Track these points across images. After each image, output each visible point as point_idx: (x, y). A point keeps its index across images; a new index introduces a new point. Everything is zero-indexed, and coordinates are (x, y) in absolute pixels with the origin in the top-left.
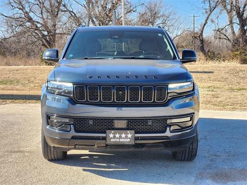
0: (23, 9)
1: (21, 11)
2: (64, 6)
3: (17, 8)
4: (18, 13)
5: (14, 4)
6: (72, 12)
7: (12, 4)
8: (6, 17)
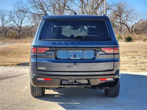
0: (43, 9)
1: (42, 10)
2: (68, 7)
3: (40, 8)
4: (40, 11)
5: (38, 6)
6: (73, 10)
7: (37, 6)
8: (33, 14)
